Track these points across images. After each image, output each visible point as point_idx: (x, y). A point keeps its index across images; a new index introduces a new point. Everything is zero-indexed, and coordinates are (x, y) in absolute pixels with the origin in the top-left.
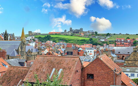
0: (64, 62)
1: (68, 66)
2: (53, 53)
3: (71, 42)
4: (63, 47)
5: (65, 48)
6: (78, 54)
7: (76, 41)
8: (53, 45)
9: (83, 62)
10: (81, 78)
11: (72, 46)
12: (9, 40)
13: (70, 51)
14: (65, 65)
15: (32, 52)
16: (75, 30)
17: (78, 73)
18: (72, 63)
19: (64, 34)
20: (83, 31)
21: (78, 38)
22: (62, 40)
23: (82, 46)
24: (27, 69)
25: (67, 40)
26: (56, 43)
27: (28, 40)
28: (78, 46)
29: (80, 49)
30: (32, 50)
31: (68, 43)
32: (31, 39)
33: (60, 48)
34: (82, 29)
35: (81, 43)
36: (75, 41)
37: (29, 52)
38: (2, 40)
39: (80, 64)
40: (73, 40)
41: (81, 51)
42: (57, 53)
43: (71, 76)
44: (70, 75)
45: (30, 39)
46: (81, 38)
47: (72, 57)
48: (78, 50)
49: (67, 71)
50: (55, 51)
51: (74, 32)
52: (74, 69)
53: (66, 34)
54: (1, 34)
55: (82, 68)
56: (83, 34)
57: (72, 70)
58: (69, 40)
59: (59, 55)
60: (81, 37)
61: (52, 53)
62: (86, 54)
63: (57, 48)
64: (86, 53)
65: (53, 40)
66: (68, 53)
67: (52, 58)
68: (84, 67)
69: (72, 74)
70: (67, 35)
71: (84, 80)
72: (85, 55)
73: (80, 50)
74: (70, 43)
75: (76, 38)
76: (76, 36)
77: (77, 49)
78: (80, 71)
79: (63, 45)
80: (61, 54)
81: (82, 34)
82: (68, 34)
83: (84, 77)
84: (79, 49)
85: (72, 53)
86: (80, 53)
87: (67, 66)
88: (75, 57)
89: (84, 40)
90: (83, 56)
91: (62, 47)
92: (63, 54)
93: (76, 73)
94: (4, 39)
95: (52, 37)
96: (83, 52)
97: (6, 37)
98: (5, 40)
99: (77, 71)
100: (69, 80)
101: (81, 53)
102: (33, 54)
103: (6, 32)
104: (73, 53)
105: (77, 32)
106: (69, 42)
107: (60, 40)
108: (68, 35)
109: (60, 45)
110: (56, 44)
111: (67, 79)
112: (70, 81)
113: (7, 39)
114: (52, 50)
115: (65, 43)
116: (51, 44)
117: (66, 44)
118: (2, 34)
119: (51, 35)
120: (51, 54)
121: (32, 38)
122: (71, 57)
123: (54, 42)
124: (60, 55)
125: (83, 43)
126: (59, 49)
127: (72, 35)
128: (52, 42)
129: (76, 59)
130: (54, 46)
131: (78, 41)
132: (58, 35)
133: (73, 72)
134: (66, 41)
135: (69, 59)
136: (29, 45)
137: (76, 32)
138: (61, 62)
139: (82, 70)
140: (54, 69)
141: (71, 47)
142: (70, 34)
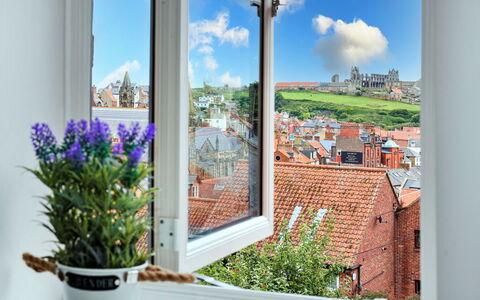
0: (333, 187)
1: (349, 200)
2: (291, 154)
3: (357, 117)
4: (329, 136)
5: (334, 137)
6: (383, 160)
7: (375, 115)
8: (291, 126)
9: (399, 190)
10: (395, 245)
11: (361, 131)
12: (136, 105)
13: (352, 150)
14: (335, 198)
15: (217, 150)
16: (370, 75)
17: (381, 227)
18: (362, 189)
19: (330, 89)
20: (398, 81)
21: (382, 103)
22: (324, 109)
23: (397, 134)
24: (206, 206)
25: (341, 112)
26: (302, 119)
27: (203, 109)
28: (383, 133)
29: (390, 144)
30: (217, 141)
31: (344, 122)
32: (212, 105)
33: (317, 138)
34: (394, 74)
35: (394, 122)
36: (369, 114)
37: (208, 151)
38: (114, 106)
39: (390, 196)
40: (362, 111)
41: (394, 151)
42: (307, 154)
43: (358, 235)
44: (356, 232)
45: (207, 106)
46: (391, 107)
47: (362, 171)
48: (383, 146)
49: (345, 216)
50: (300, 148)
51: (367, 84)
52: (368, 211)
53: (336, 90)
54: (110, 87)
55: (398, 210)
56: (400, 91)
57: (361, 214)
58: (348, 112)
59: (313, 164)
60: (393, 100)
61: (289, 156)
62: (413, 164)
63: (306, 138)
64: (411, 158)
65: (290, 110)
66: (344, 157)
67: (291, 170)
68: (404, 206)
69: (362, 228)
70: (341, 94)
71: (405, 250)
72: (406, 167)
73: (389, 149)
74: (351, 121)
75: (375, 106)
76: (373, 96)
77: (379, 142)
78: (389, 218)
79: (328, 127)
80: (322, 159)
81: (397, 92)
82: (343, 89)
83: (404, 242)
84: (387, 145)
85: (359, 158)
86: (387, 157)
87: (344, 200)
88: (370, 171)
89: (404, 113)
90: (402, 170)
91: (322, 136)
92: (328, 161)
93: (375, 224)
94: (121, 103)
95: (289, 101)
96: (400, 155)
97: (125, 95)
98: (124, 105)
99: (380, 219)
100: (350, 247)
101: (393, 159)
102: (219, 157)
103: (126, 78)
104: (365, 157)
105: (378, 82)
106: (350, 117)
107: (318, 109)
108: (345, 94)
109: (317, 127)
110: (303, 124)
111: (346, 245)
112: (354, 251)
113: (132, 104)
114: (288, 145)
115: (333, 121)
116: (283, 123)
117: (339, 125)
118: (114, 87)
119: (284, 91)
120: (287, 160)
121: (218, 100)
122: (358, 170)
123: (296, 119)
124: (318, 163)
125: (399, 122)
126: (312, 142)
127: (358, 95)
128: (286, 116)
129: (374, 177)
130: (294, 131)
131: (382, 114)
132: (307, 92)
133: (366, 221)
134: (339, 114)
135: (350, 176)
136: (206, 125)
137: (376, 84)
138: (323, 186)
139: (396, 216)
140: (298, 210)
141: (357, 135)
142: (352, 88)
